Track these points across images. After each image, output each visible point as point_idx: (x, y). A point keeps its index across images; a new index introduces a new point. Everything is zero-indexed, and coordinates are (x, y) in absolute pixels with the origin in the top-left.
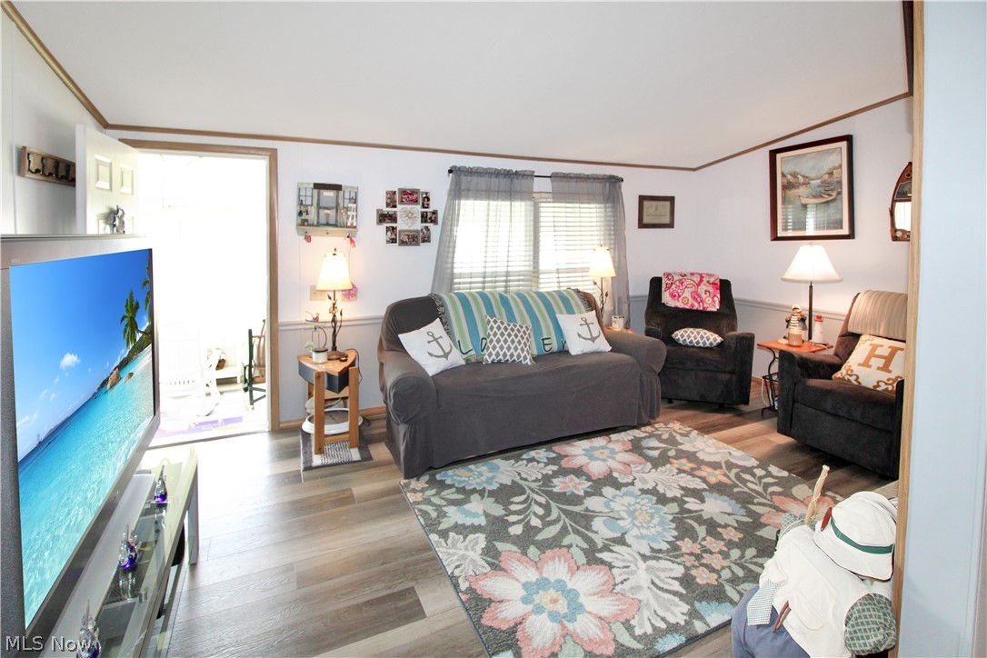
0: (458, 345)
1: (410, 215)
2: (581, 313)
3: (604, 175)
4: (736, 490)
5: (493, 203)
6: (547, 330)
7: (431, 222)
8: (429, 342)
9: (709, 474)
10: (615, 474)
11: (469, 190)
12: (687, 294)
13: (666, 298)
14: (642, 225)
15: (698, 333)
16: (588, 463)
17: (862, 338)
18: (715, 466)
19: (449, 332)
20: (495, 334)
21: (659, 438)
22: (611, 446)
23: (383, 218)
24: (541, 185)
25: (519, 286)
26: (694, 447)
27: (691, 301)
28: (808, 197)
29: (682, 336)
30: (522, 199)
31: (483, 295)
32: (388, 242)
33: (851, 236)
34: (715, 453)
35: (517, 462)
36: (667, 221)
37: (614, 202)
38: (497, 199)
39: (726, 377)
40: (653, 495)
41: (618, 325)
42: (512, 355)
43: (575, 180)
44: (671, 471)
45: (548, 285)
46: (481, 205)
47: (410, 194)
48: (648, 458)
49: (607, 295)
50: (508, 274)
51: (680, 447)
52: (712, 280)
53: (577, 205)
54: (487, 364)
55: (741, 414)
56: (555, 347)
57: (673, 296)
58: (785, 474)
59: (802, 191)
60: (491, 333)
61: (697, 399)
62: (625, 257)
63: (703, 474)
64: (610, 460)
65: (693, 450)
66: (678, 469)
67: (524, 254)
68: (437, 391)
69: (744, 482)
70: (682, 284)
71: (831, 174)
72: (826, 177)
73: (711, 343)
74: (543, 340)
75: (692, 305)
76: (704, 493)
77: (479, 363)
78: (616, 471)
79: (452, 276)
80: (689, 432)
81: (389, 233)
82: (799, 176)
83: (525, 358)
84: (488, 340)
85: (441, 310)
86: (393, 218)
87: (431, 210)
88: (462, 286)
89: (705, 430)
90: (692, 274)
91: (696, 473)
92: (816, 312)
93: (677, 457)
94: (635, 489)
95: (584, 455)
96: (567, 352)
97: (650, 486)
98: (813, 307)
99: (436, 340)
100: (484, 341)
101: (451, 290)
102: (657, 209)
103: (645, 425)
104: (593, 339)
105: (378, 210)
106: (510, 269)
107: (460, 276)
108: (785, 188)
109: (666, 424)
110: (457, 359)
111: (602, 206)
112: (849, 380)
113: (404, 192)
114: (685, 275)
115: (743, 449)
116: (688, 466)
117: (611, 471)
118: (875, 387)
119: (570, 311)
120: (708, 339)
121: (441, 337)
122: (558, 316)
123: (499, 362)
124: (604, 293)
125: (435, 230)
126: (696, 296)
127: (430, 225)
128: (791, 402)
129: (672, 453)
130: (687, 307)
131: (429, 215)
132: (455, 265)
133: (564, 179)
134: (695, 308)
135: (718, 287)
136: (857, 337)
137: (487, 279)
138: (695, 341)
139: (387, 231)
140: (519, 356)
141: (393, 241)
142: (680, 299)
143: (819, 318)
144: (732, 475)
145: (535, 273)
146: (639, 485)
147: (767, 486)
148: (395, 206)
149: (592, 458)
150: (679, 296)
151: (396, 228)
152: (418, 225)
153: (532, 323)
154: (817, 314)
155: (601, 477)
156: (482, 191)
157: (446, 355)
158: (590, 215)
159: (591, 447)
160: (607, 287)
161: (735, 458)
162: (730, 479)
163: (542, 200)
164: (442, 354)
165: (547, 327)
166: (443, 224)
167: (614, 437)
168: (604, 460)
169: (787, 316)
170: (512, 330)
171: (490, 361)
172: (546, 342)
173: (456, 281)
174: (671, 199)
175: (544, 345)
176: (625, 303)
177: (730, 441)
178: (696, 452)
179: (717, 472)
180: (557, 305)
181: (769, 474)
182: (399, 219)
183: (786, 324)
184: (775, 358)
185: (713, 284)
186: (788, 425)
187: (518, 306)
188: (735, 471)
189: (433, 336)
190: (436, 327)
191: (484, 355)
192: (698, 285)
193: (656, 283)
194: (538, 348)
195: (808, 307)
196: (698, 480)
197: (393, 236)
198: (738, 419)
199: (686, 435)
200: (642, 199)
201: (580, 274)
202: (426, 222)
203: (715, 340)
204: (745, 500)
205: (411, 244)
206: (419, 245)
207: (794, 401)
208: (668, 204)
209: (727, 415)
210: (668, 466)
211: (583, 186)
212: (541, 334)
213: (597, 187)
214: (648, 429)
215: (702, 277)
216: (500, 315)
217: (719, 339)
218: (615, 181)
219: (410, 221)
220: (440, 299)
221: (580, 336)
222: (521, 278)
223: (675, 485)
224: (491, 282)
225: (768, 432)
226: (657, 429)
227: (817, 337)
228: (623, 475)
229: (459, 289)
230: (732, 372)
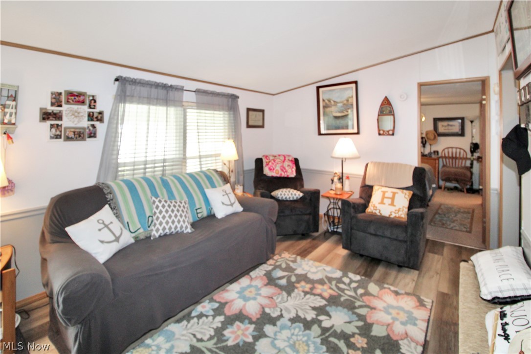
0: (127, 226)
1: (76, 114)
2: (220, 186)
3: (228, 94)
4: (342, 299)
5: (153, 108)
6: (199, 202)
7: (98, 120)
8: (100, 230)
9: (321, 289)
10: (267, 310)
11: (133, 96)
12: (278, 168)
13: (267, 171)
14: (249, 126)
15: (289, 192)
16: (244, 305)
17: (375, 188)
18: (321, 282)
19: (118, 216)
20: (161, 212)
21: (279, 267)
22: (254, 283)
23: (46, 116)
24: (188, 97)
25: (172, 169)
26: (303, 269)
27: (280, 172)
28: (336, 112)
29: (281, 194)
30: (175, 106)
31: (147, 180)
32: (52, 138)
33: (358, 133)
34: (317, 272)
35: (188, 321)
36: (260, 124)
37: (234, 111)
38: (156, 104)
39: (306, 217)
40: (299, 322)
41: (239, 191)
42: (176, 227)
43: (211, 95)
44: (300, 294)
45: (192, 167)
46: (143, 108)
47: (77, 96)
48: (281, 288)
49: (232, 171)
50: (164, 161)
51: (296, 272)
52: (290, 159)
53: (212, 112)
54: (155, 239)
55: (315, 239)
56: (205, 214)
57: (270, 169)
58: (358, 278)
59: (333, 109)
60: (157, 212)
61: (292, 233)
62: (241, 146)
63: (318, 291)
64: (258, 297)
65: (303, 272)
66: (303, 291)
67: (175, 145)
68: (112, 280)
69: (343, 290)
70: (275, 161)
71: (347, 101)
72: (345, 102)
73: (297, 198)
74: (196, 210)
75: (281, 174)
76: (328, 308)
77: (148, 238)
78: (266, 306)
79: (118, 165)
80: (296, 258)
81: (53, 130)
82: (332, 101)
83: (186, 228)
84: (155, 218)
85: (109, 197)
86: (58, 116)
87: (97, 110)
88: (126, 173)
89: (304, 254)
90: (279, 155)
91: (315, 291)
92: (346, 174)
93: (298, 282)
94: (284, 321)
95: (239, 297)
96: (214, 216)
97: (293, 315)
98: (344, 172)
99: (106, 226)
100: (150, 219)
101: (116, 177)
102: (256, 116)
103: (268, 260)
104: (232, 205)
105: (41, 109)
106: (166, 157)
107: (125, 165)
108: (324, 107)
109: (280, 255)
110: (127, 239)
111: (227, 113)
112: (375, 213)
113: (71, 94)
114: (275, 156)
115: (328, 263)
116: (307, 287)
117: (263, 308)
118: (390, 215)
119: (213, 186)
120: (295, 195)
121: (111, 223)
122: (206, 190)
123: (165, 235)
124: (231, 170)
125: (101, 128)
126: (283, 169)
127: (97, 124)
128: (349, 230)
129: (293, 279)
130: (278, 175)
131: (95, 115)
132: (119, 157)
133: (204, 94)
134: (282, 176)
135: (294, 162)
136: (371, 188)
137: (148, 166)
138: (288, 197)
139: (51, 128)
140: (182, 227)
141: (58, 137)
142: (274, 171)
143: (348, 178)
144: (334, 287)
145: (184, 159)
146: (287, 316)
147: (355, 290)
148: (60, 106)
149: (246, 299)
150: (274, 169)
151: (61, 126)
152: (85, 123)
153: (188, 198)
154: (346, 175)
155: (259, 316)
156: (144, 98)
157: (117, 239)
158: (218, 119)
159: (241, 288)
160: (232, 166)
161: (329, 272)
162: (334, 290)
163: (189, 107)
164: (114, 238)
165: (199, 200)
166: (110, 123)
167: (253, 274)
168: (255, 299)
169: (331, 177)
170: (175, 206)
171: (157, 235)
172: (198, 211)
173: (120, 169)
174: (263, 111)
175: (197, 213)
176: (241, 175)
177: (320, 259)
178: (306, 274)
179: (325, 287)
180: (204, 182)
181: (352, 281)
182: (64, 118)
183: (331, 182)
184: (330, 202)
185: (292, 161)
186: (349, 243)
187: (176, 186)
188: (334, 283)
189: (103, 223)
190: (105, 213)
191: (152, 230)
192: (284, 162)
193: (259, 162)
194: (193, 217)
195: (341, 171)
196: (318, 298)
197: (58, 133)
198: (315, 242)
199: (294, 261)
200: (249, 110)
201: (214, 158)
202: (92, 120)
203: (299, 195)
204: (350, 306)
205: (76, 139)
206: (85, 140)
207: (351, 229)
208: (261, 113)
209: (309, 240)
210: (296, 290)
211: (216, 99)
212: (195, 205)
213: (225, 100)
214: (271, 262)
215: (285, 157)
216: (162, 194)
217: (301, 195)
218: (235, 97)
219: (76, 120)
220: (108, 187)
221: (223, 203)
222: (174, 163)
223: (307, 307)
224: (151, 168)
225: (334, 249)
226: (277, 261)
227: (347, 188)
228: (272, 309)
229: (123, 175)
230: (310, 214)
